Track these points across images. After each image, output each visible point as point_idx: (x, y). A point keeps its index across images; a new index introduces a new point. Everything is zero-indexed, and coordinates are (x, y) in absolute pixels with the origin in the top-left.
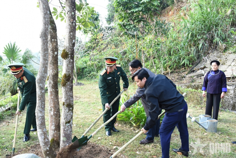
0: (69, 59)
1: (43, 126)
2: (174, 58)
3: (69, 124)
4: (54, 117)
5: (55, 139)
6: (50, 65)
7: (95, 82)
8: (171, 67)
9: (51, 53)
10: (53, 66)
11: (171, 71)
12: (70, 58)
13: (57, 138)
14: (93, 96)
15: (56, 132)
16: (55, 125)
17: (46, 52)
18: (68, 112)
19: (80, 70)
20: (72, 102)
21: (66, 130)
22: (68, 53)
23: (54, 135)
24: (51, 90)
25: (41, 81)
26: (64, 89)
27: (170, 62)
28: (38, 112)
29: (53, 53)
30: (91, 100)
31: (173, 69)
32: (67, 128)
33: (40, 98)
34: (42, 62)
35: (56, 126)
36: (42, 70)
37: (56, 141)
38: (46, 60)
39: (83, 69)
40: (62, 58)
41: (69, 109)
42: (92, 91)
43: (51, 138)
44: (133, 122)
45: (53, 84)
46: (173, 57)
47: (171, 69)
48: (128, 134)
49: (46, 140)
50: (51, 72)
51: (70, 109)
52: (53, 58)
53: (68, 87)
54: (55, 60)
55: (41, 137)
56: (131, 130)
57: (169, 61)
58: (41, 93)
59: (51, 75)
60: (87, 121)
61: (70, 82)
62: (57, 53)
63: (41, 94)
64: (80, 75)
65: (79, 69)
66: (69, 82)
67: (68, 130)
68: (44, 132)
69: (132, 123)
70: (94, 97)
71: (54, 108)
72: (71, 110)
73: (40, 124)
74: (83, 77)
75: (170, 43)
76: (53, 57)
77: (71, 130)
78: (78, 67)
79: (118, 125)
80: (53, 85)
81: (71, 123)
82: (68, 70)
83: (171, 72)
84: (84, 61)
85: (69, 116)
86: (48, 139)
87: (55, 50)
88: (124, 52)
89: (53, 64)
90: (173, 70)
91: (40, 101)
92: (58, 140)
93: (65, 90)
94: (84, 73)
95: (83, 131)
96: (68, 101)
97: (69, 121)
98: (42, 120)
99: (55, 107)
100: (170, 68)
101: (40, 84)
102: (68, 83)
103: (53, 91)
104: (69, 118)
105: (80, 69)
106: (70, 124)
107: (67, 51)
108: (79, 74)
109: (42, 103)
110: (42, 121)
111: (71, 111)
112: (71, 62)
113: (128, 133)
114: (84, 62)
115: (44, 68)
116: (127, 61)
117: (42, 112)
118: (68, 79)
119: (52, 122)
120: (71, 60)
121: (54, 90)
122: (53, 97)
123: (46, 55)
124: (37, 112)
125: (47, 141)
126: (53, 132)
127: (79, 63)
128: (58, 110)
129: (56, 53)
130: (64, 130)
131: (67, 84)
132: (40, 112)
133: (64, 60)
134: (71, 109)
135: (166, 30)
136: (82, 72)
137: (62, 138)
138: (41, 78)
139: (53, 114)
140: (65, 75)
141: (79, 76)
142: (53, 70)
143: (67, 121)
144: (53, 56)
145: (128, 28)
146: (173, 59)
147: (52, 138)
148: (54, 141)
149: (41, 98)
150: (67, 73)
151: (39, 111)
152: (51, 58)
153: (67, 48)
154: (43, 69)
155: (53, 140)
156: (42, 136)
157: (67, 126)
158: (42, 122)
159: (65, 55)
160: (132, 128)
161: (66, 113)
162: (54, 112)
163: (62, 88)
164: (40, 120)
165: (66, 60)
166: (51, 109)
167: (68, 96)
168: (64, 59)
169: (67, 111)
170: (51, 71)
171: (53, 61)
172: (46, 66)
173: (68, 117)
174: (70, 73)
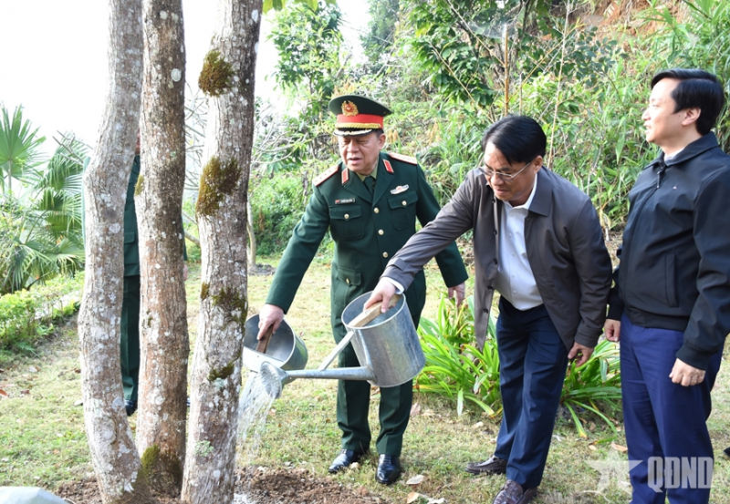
0: (231, 94)
1: (111, 384)
2: (626, 176)
3: (225, 382)
4: (161, 352)
5: (163, 450)
6: (150, 127)
7: (321, 264)
8: (615, 209)
9: (155, 74)
10: (165, 130)
11: (615, 224)
12: (236, 90)
13: (170, 445)
14: (316, 309)
15: (168, 420)
16: (166, 386)
17: (130, 52)
18: (222, 329)
19: (264, 220)
20: (243, 286)
21: (211, 405)
22: (228, 65)
23: (157, 431)
24: (154, 237)
25: (106, 179)
26: (209, 227)
27: (610, 191)
28: (91, 318)
29: (165, 72)
30: (307, 322)
31: (622, 218)
32: (217, 398)
33: (99, 259)
34: (114, 96)
35: (167, 393)
36: (112, 132)
37: (165, 458)
38: (131, 86)
39: (278, 217)
40: (201, 91)
41: (230, 315)
42: (312, 291)
43: (146, 446)
44: (481, 400)
45: (163, 208)
46: (624, 170)
47: (612, 218)
48: (466, 444)
49: (123, 449)
50: (155, 155)
51: (233, 313)
52: (163, 96)
53: (227, 216)
54: (173, 106)
55: (98, 436)
56: (476, 432)
57: (606, 184)
58: (104, 236)
59: (151, 171)
60: (294, 392)
61: (235, 194)
62: (179, 76)
63: (108, 238)
64: (265, 239)
65: (262, 218)
66: (230, 194)
67: (221, 408)
68: (112, 411)
69: (481, 404)
70: (321, 315)
71: (162, 315)
72: (234, 319)
73: (95, 373)
74: (276, 246)
75: (612, 116)
76: (163, 90)
77: (232, 410)
78: (258, 211)
79: (421, 412)
80: (160, 215)
81: (233, 377)
82: (230, 144)
83: (612, 230)
84: (281, 189)
85: (226, 344)
86: (129, 444)
87: (170, 59)
88: (432, 154)
89: (165, 123)
90: (623, 222)
91: (100, 271)
92: (174, 456)
93: (214, 230)
94: (281, 233)
95: (278, 430)
96: (225, 279)
97: (225, 369)
98: (105, 356)
99: (169, 310)
100: (612, 212)
101: (103, 195)
102: (228, 199)
103: (162, 240)
104: (227, 354)
105: (265, 218)
106: (230, 380)
107: (226, 60)
108: (263, 236)
109: (108, 279)
110: (106, 361)
111: (235, 325)
112: (243, 108)
113: (466, 441)
114: (281, 193)
115: (123, 122)
116: (444, 188)
117: (109, 323)
118: (225, 181)
119: (153, 375)
120: (242, 99)
121: (163, 233)
122: (158, 266)
123: (130, 66)
124: (86, 321)
125: (128, 451)
126: (156, 418)
127: (263, 196)
128: (181, 323)
129: (176, 74)
130: (204, 409)
131: (221, 204)
132: (96, 321)
133: (213, 99)
134: (237, 313)
135: (598, 66)
136: (273, 230)
137: (192, 446)
138: (109, 166)
139: (158, 339)
140: (216, 165)
141: (262, 244)
142: (164, 149)
143: (216, 367)
144: (165, 86)
145: (450, 60)
146: (621, 178)
147: (150, 444)
148: (157, 458)
149: (103, 258)
150: (225, 158)
151: (94, 315)
152: (157, 96)
153: (225, 47)
154: (118, 127)
155: (154, 454)
156: (104, 428)
157: (217, 390)
158: (105, 368)
159: (216, 78)
160: (481, 424)
161: (214, 331)
162: (161, 332)
163: (201, 221)
164: (95, 359)
165: (222, 96)
166: (150, 319)
167: (227, 257)
168: (213, 94)
169: (221, 323)
170: (155, 152)
171: (161, 109)
172: (131, 113)
173: (221, 350)
174: (237, 157)
